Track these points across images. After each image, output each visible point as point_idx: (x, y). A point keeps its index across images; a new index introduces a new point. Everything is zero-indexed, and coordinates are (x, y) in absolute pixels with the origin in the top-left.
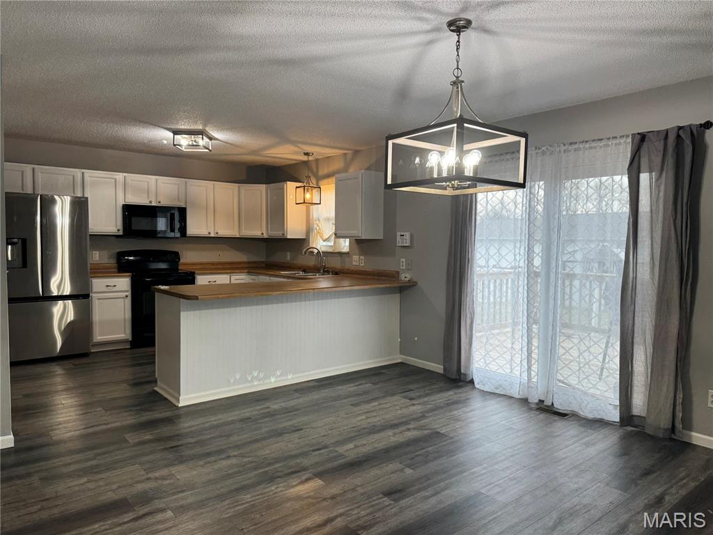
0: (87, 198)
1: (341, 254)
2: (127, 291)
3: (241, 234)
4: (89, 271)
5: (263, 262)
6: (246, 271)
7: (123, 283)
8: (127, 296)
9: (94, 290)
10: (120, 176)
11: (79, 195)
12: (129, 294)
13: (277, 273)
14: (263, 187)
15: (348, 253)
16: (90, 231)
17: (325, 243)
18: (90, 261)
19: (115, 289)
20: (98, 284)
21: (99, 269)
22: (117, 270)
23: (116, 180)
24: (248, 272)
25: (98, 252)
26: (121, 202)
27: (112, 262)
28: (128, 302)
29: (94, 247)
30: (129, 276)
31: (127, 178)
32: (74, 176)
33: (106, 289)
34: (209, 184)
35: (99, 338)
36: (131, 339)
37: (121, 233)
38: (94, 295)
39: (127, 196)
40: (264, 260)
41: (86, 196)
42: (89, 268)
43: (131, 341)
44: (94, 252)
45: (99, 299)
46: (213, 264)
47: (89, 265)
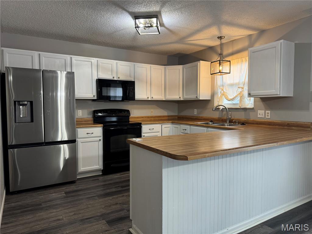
0: (74, 72)
1: (245, 109)
2: (100, 137)
3: (166, 98)
4: (76, 123)
5: (176, 116)
6: (171, 122)
7: (98, 131)
8: (100, 140)
9: (79, 136)
10: (94, 60)
11: (69, 70)
12: (101, 138)
13: (195, 123)
14: (181, 67)
15: (253, 109)
16: (76, 96)
17: (230, 102)
18: (76, 117)
19: (93, 135)
20: (82, 132)
21: (82, 122)
22: (93, 122)
23: (92, 62)
24: (172, 123)
25: (81, 111)
26: (95, 78)
27: (90, 117)
28: (101, 143)
29: (79, 108)
30: (101, 126)
31: (98, 61)
32: (65, 60)
33: (87, 136)
34: (148, 66)
35: (82, 169)
36: (102, 169)
37: (95, 98)
38: (78, 140)
39: (99, 73)
40: (177, 114)
41: (73, 71)
42: (75, 121)
43: (102, 170)
44: (79, 111)
45: (81, 143)
46: (148, 117)
47: (75, 119)
